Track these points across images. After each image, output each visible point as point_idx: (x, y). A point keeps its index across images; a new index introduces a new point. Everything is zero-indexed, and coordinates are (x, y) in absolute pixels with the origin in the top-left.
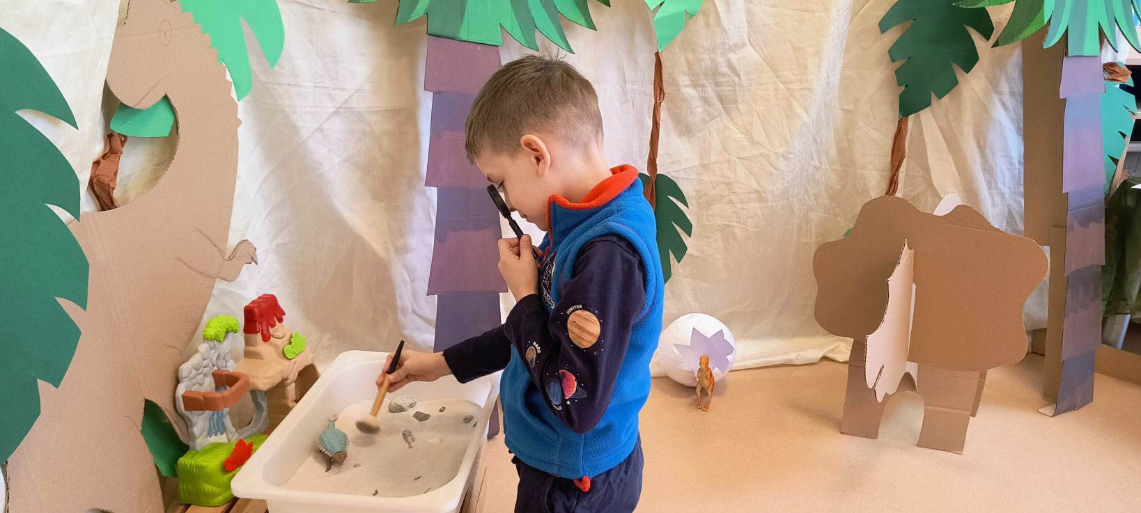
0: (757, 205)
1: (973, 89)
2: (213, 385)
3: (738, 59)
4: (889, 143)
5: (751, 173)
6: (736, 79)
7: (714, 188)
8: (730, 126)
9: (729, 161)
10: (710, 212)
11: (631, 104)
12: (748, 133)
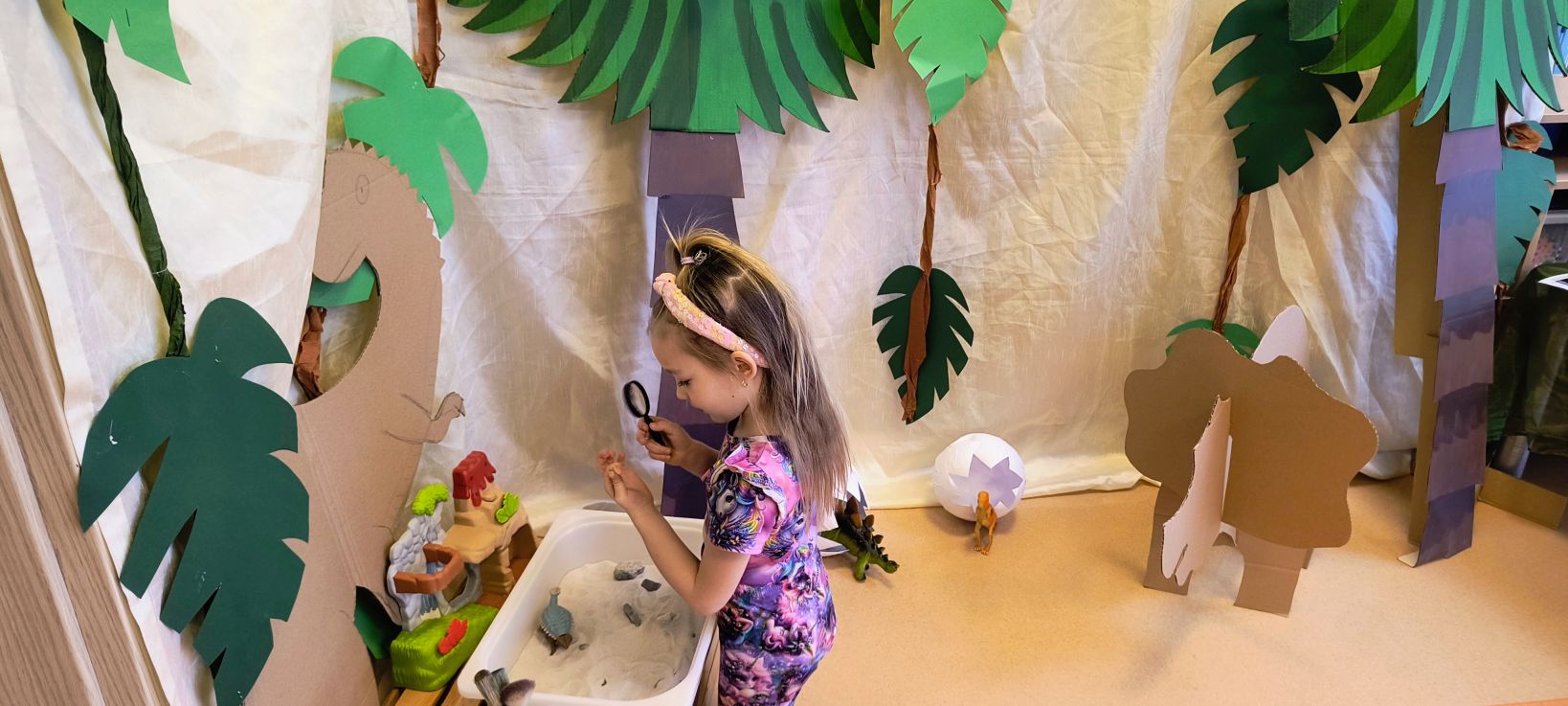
0: (1057, 303)
1: (1335, 162)
2: (424, 560)
3: (1035, 125)
4: (1227, 223)
5: (1051, 266)
6: (1032, 149)
8: (1025, 205)
9: (1023, 248)
10: (1000, 309)
11: (903, 179)
12: (1047, 216)
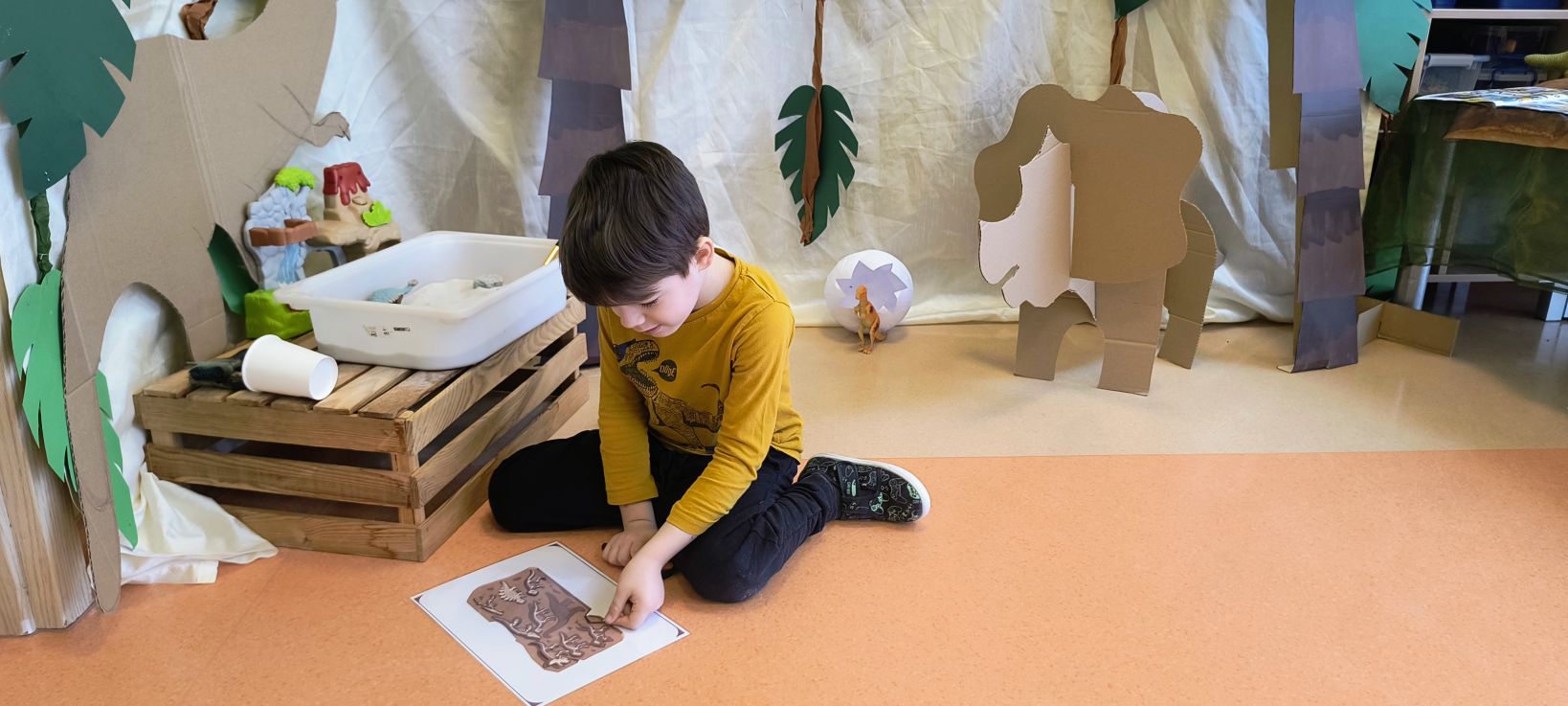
0: (945, 123)
5: (938, 87)
7: (897, 105)
8: (914, 30)
9: (913, 73)
12: (934, 40)
